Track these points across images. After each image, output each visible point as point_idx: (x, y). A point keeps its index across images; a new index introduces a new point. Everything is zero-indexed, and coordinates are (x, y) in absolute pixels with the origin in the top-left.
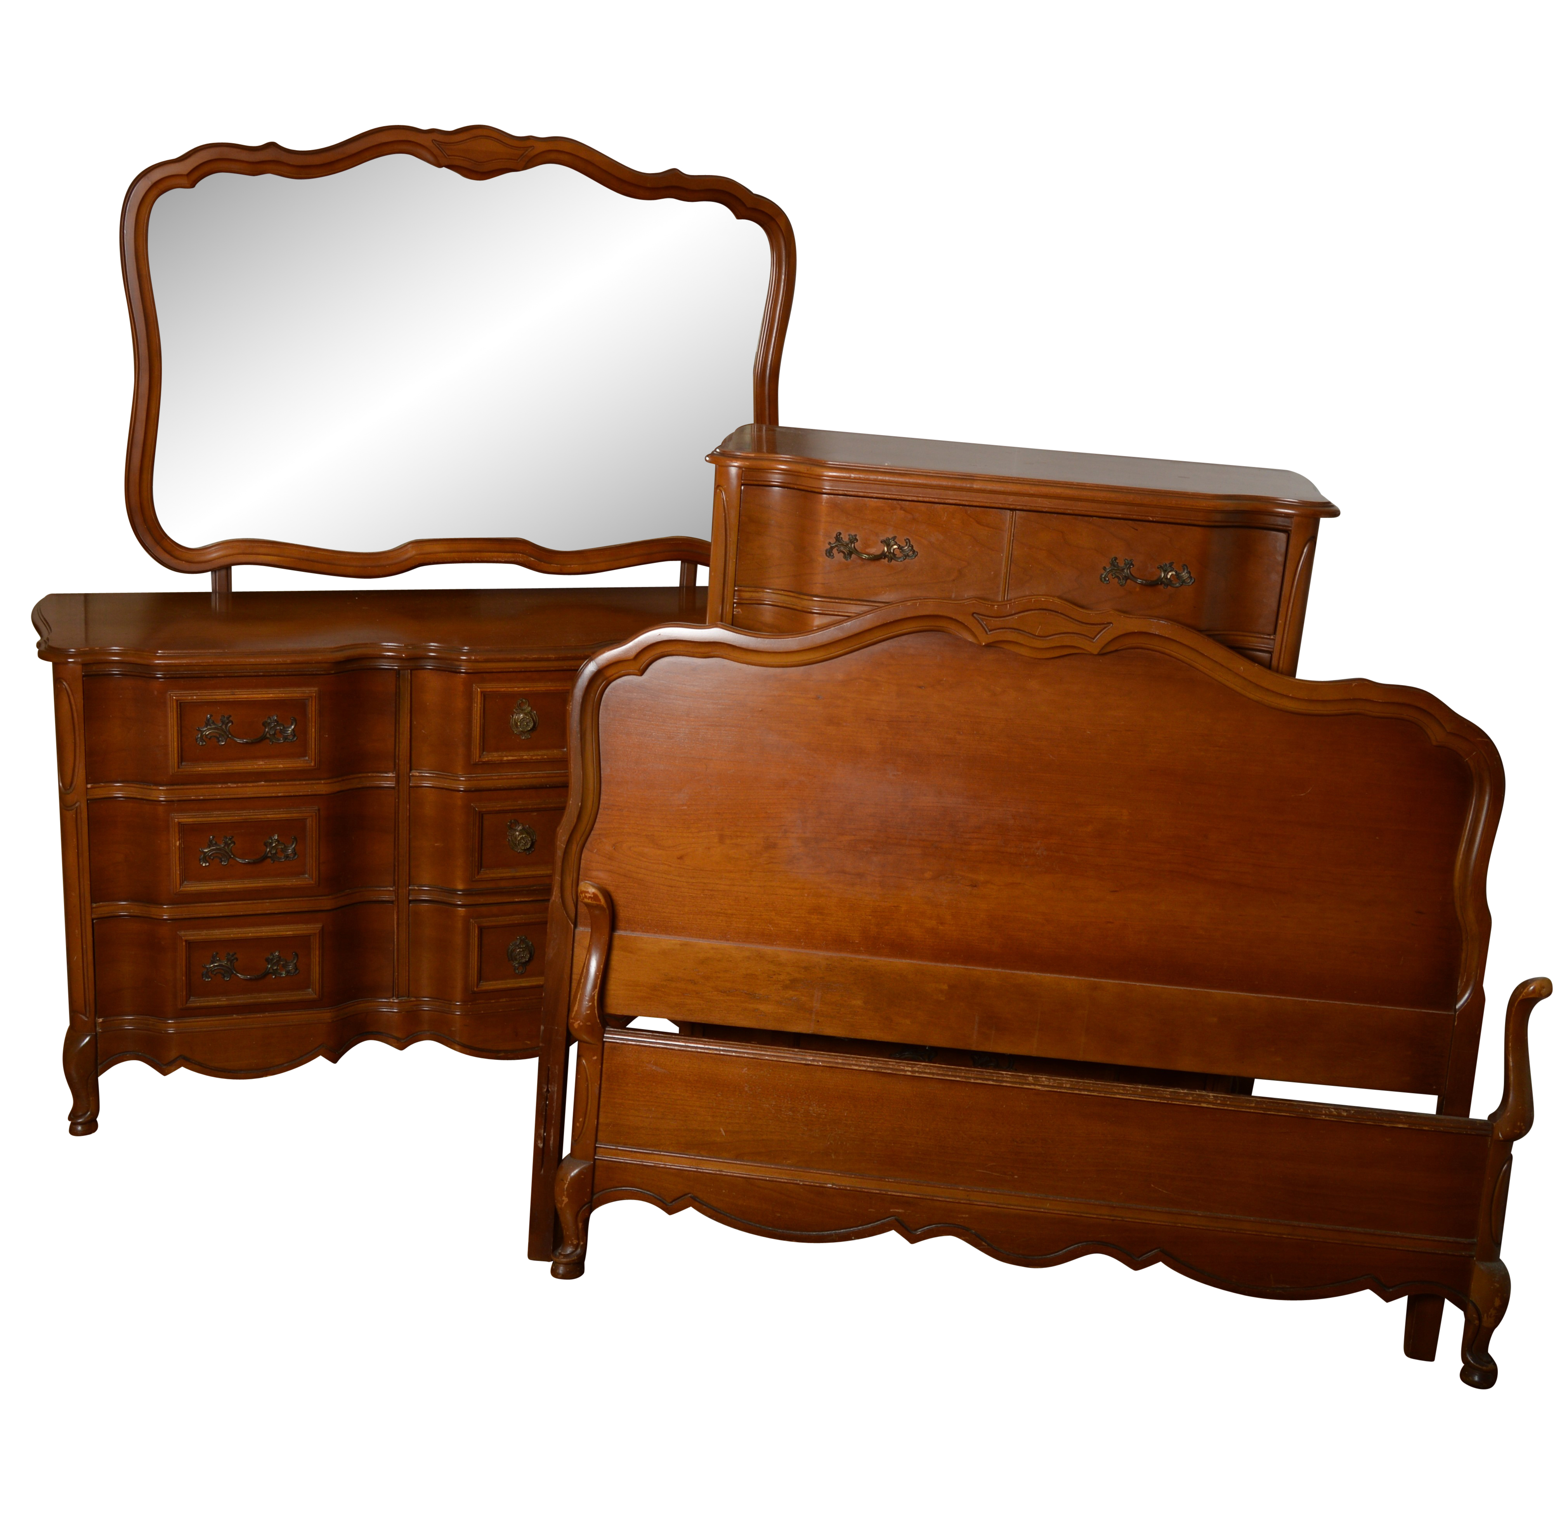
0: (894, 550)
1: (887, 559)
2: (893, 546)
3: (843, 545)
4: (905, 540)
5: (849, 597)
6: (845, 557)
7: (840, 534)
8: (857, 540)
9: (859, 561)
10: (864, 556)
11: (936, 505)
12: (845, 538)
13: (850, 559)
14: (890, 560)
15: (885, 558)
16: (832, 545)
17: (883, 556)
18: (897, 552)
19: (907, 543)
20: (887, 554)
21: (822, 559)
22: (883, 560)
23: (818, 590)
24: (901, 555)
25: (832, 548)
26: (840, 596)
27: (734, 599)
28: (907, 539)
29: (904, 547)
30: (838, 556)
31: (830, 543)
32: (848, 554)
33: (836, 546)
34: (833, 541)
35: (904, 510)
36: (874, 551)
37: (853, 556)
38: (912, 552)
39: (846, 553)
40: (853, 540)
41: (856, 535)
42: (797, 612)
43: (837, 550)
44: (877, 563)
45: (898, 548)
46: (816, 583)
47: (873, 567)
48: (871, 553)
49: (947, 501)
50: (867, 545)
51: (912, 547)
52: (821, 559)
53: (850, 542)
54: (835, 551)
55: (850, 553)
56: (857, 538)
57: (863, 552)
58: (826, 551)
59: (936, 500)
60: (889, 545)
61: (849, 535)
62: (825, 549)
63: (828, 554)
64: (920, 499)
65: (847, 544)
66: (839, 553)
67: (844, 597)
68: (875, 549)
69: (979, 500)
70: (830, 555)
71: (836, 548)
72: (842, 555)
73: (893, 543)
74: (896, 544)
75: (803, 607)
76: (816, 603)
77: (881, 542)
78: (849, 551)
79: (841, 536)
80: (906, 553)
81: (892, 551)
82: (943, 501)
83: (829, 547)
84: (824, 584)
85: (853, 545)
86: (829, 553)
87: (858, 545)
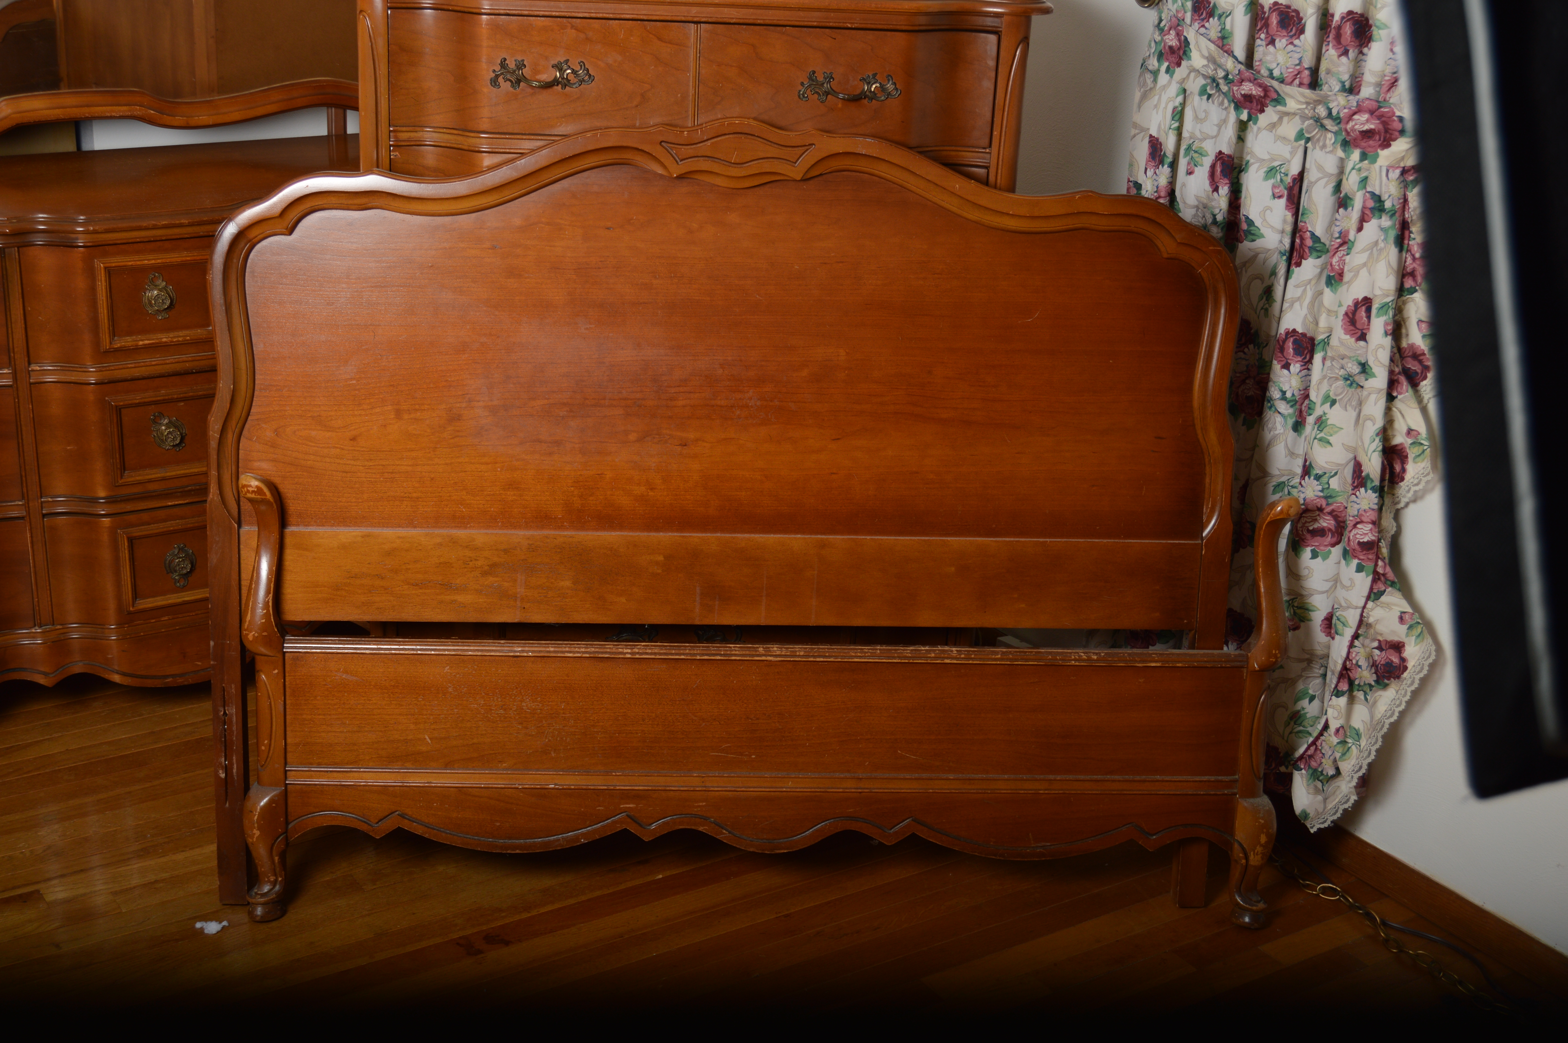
0: (567, 75)
1: (560, 86)
2: (566, 70)
3: (509, 72)
4: (579, 63)
5: (521, 132)
6: (513, 86)
7: (505, 59)
8: (525, 66)
9: (529, 90)
10: (535, 84)
11: (611, 22)
12: (512, 65)
13: (519, 87)
14: (564, 86)
15: (557, 85)
16: (497, 73)
17: (555, 82)
18: (572, 78)
19: (581, 66)
20: (560, 80)
21: (487, 90)
22: (555, 87)
23: (485, 125)
24: (576, 80)
25: (497, 76)
26: (511, 131)
27: (390, 141)
28: (582, 62)
29: (578, 71)
30: (505, 86)
31: (494, 71)
32: (516, 83)
33: (502, 74)
34: (497, 68)
35: (575, 29)
36: (546, 77)
37: (522, 84)
38: (587, 76)
39: (514, 82)
40: (521, 65)
41: (524, 60)
42: (463, 152)
43: (503, 78)
44: (550, 90)
45: (572, 73)
46: (482, 118)
47: (545, 95)
48: (542, 79)
49: (623, 16)
50: (536, 72)
51: (588, 70)
52: (485, 90)
53: (517, 68)
54: (501, 79)
55: (518, 81)
56: (525, 63)
57: (533, 79)
58: (491, 80)
59: (611, 16)
60: (561, 69)
61: (515, 61)
62: (490, 77)
63: (493, 84)
64: (593, 15)
65: (515, 71)
66: (505, 82)
67: (515, 131)
68: (546, 75)
69: (658, 13)
70: (496, 84)
71: (501, 76)
72: (509, 83)
73: (565, 67)
74: (569, 68)
75: (470, 146)
76: (484, 141)
77: (553, 67)
78: (517, 79)
79: (506, 62)
80: (581, 78)
81: (565, 77)
82: (618, 16)
83: (493, 75)
84: (491, 118)
85: (521, 71)
86: (494, 82)
87: (526, 72)
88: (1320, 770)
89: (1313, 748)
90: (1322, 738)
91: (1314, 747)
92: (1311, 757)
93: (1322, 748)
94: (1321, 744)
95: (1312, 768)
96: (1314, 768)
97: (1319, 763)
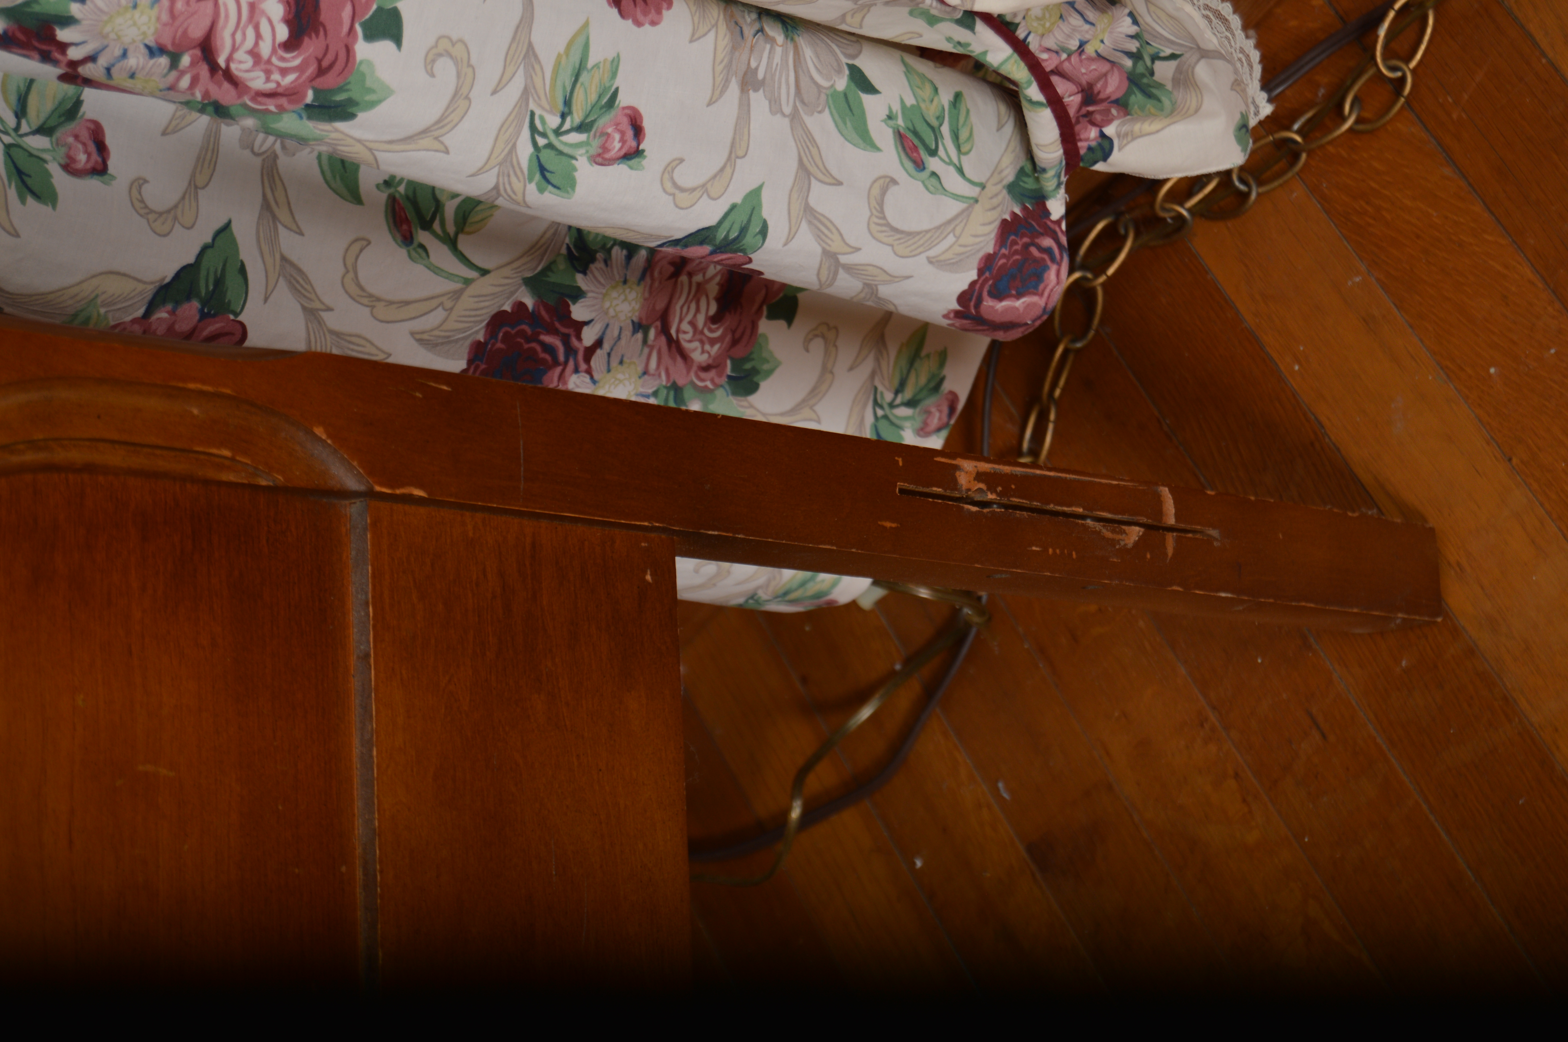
88: (1128, 63)
89: (1061, 86)
90: (1034, 44)
91: (1055, 79)
92: (1089, 95)
93: (1064, 50)
94: (1048, 50)
95: (1128, 93)
96: (1126, 84)
97: (1104, 67)
